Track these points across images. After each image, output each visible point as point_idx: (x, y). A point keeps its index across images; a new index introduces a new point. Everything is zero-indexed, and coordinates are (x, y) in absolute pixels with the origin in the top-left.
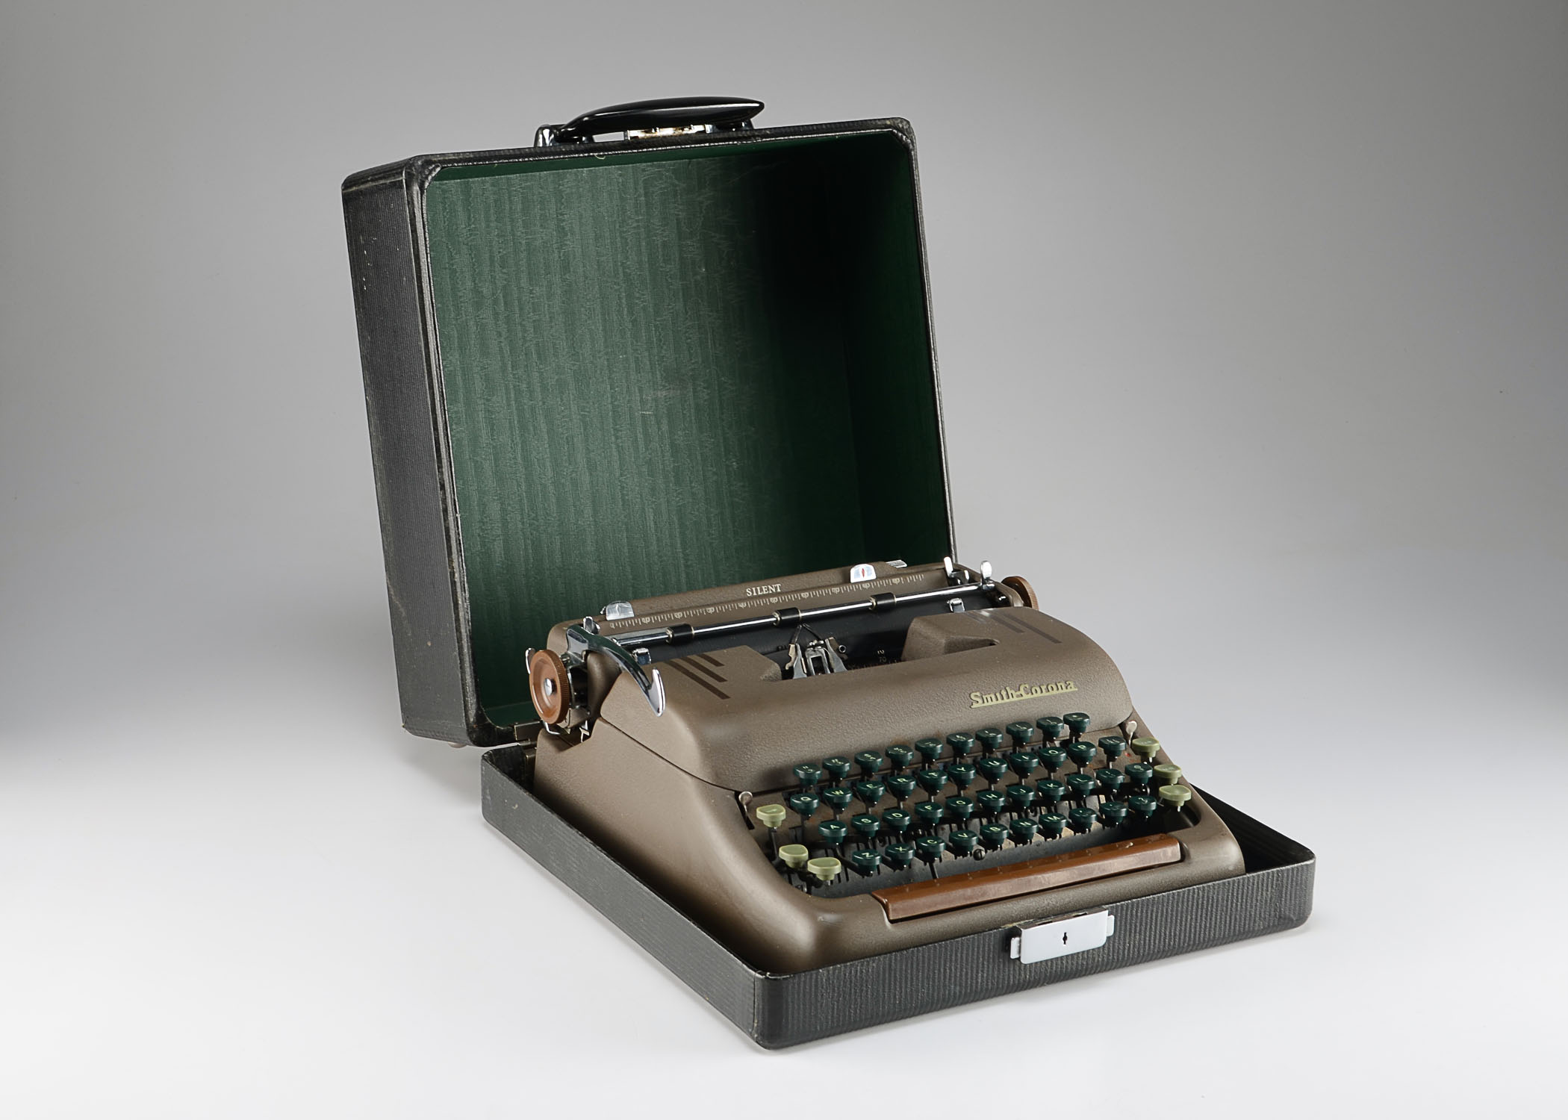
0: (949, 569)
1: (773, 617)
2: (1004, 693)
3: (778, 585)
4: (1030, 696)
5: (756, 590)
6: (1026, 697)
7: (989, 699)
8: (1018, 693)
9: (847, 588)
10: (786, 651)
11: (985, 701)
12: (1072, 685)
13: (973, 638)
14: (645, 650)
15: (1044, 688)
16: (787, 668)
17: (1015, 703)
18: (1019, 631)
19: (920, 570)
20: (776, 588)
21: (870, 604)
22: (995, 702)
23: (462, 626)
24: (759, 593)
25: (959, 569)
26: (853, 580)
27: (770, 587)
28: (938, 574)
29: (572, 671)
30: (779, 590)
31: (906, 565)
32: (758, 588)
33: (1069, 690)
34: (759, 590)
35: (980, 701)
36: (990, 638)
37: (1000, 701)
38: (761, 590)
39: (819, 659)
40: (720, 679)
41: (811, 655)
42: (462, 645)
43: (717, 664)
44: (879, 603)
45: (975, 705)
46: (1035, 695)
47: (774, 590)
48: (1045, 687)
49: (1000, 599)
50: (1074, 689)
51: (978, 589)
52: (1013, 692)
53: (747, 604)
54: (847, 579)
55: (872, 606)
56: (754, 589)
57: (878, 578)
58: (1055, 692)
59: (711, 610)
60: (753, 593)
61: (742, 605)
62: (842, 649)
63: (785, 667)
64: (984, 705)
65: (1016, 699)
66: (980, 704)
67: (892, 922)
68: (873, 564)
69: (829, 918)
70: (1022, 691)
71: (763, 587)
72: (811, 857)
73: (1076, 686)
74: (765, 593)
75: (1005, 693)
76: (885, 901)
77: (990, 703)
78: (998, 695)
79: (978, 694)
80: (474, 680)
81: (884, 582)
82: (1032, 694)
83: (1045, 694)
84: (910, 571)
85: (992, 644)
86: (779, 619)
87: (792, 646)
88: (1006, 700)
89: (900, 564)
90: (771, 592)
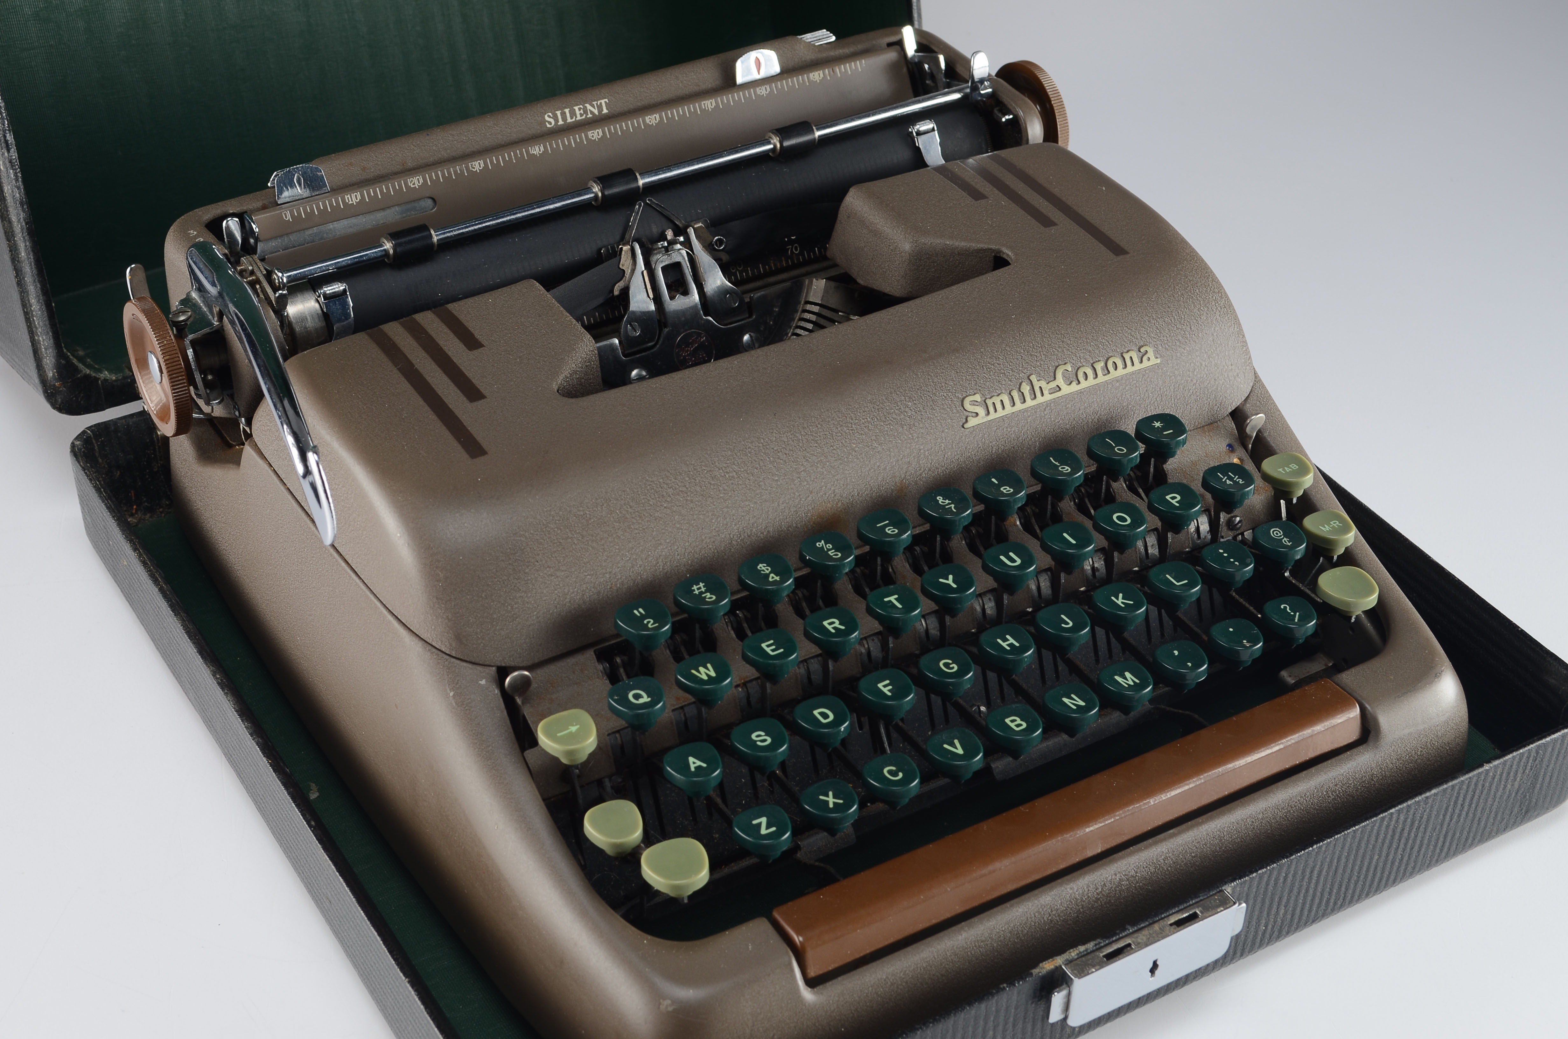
0: (910, 47)
1: (588, 190)
2: (1026, 389)
3: (603, 101)
4: (1074, 387)
5: (563, 114)
6: (1066, 390)
7: (999, 406)
8: (1053, 385)
9: (729, 99)
10: (614, 260)
11: (991, 409)
12: (1151, 354)
13: (963, 244)
14: (338, 287)
15: (1099, 366)
16: (616, 292)
17: (1048, 404)
18: (1047, 222)
19: (860, 47)
20: (600, 107)
21: (771, 146)
22: (1009, 409)
23: (10, 209)
24: (569, 120)
25: (927, 44)
26: (740, 80)
27: (589, 107)
28: (891, 55)
29: (193, 343)
30: (605, 111)
31: (834, 38)
32: (567, 111)
33: (1146, 364)
34: (568, 115)
35: (981, 411)
36: (993, 247)
37: (1019, 406)
38: (573, 114)
39: (677, 266)
40: (473, 393)
41: (661, 261)
42: (15, 244)
43: (471, 342)
44: (786, 144)
45: (972, 422)
46: (1084, 384)
47: (596, 112)
48: (1102, 364)
49: (1004, 120)
50: (1154, 361)
51: (963, 98)
52: (1043, 384)
53: (545, 147)
54: (728, 81)
55: (774, 150)
56: (558, 113)
57: (787, 71)
58: (1121, 371)
59: (477, 165)
60: (557, 120)
61: (537, 150)
62: (720, 242)
63: (612, 291)
64: (990, 418)
65: (1048, 397)
66: (982, 418)
67: (812, 983)
68: (777, 43)
69: (688, 994)
70: (1060, 381)
71: (576, 108)
72: (649, 839)
73: (1157, 354)
74: (579, 118)
75: (1028, 388)
76: (798, 939)
77: (1001, 413)
78: (1015, 394)
79: (978, 397)
80: (44, 307)
81: (796, 81)
82: (1079, 383)
83: (1101, 378)
84: (840, 52)
85: (1000, 262)
86: (600, 194)
87: (626, 248)
88: (1030, 403)
89: (824, 37)
90: (590, 116)
